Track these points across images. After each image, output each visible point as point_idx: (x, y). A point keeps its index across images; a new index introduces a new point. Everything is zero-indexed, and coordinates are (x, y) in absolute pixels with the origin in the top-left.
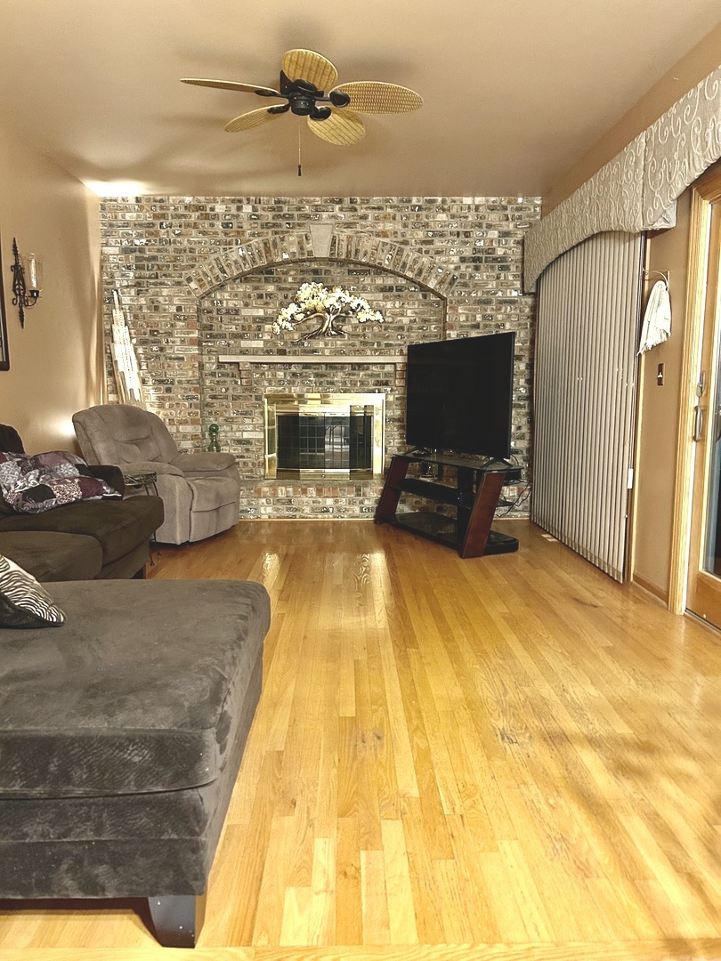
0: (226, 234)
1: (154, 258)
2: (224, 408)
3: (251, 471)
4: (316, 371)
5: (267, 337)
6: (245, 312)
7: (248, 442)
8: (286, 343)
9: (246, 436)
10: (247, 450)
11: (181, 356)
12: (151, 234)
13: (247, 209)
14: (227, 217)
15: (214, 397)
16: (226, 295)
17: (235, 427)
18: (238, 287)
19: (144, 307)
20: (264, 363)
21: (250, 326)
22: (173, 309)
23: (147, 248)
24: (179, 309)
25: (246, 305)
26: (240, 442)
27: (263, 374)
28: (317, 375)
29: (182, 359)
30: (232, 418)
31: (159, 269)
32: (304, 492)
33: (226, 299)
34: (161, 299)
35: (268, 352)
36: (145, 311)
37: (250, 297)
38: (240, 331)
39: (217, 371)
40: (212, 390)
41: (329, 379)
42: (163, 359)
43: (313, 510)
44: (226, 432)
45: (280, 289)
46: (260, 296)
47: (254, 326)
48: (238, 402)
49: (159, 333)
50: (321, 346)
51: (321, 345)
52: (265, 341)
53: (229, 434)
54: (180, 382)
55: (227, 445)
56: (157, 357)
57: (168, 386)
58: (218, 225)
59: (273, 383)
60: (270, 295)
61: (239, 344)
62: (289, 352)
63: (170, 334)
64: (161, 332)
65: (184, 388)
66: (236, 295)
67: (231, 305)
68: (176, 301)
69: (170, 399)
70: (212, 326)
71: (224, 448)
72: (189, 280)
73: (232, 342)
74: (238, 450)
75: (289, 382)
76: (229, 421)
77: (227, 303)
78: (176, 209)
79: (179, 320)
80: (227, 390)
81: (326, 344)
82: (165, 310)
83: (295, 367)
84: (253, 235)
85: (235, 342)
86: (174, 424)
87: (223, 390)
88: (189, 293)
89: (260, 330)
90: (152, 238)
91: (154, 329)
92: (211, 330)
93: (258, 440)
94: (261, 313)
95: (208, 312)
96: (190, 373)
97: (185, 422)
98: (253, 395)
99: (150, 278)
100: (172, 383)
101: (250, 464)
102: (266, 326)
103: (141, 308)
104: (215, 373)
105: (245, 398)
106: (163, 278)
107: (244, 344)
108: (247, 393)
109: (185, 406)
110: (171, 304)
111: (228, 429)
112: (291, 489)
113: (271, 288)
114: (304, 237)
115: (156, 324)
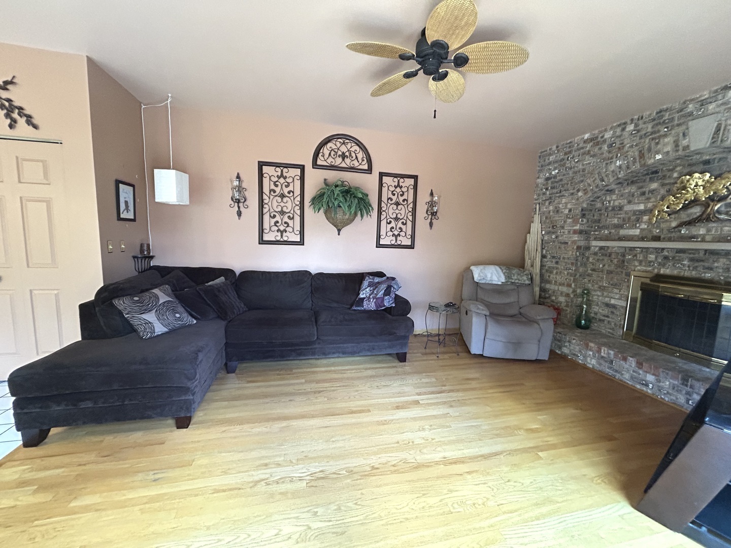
0: (609, 152)
1: (561, 180)
2: (599, 279)
3: (613, 329)
4: (692, 256)
5: (644, 226)
6: (628, 208)
7: (614, 306)
8: (662, 230)
9: (613, 301)
10: (612, 313)
11: (567, 241)
12: (561, 165)
13: (631, 127)
14: (613, 139)
15: (593, 270)
16: (614, 197)
17: (605, 294)
18: (624, 190)
19: (551, 211)
20: (638, 248)
21: (629, 218)
22: (567, 211)
23: (558, 175)
24: (570, 211)
25: (629, 202)
26: (607, 305)
27: (636, 255)
28: (691, 260)
29: (567, 243)
30: (605, 287)
31: (562, 187)
32: (625, 359)
33: (614, 200)
34: (561, 206)
35: (642, 239)
36: (551, 214)
37: (633, 196)
38: (621, 222)
39: (599, 252)
40: (593, 265)
41: (706, 264)
42: (556, 243)
43: (632, 378)
44: (598, 296)
45: (663, 185)
46: (643, 194)
47: (633, 218)
48: (611, 275)
49: (556, 227)
50: (701, 233)
51: (702, 231)
52: (641, 229)
53: (600, 298)
54: (564, 258)
55: (597, 305)
56: (554, 242)
57: (557, 260)
58: (605, 147)
59: (644, 264)
60: (652, 192)
61: (619, 232)
62: (664, 238)
63: (563, 227)
64: (558, 226)
65: (566, 263)
66: (622, 196)
67: (617, 203)
68: (569, 206)
69: (557, 268)
70: (600, 220)
71: (595, 307)
72: (578, 191)
73: (613, 231)
74: (606, 311)
75: (660, 264)
76: (603, 289)
77: (614, 203)
78: (578, 145)
79: (569, 218)
80: (604, 266)
81: (709, 230)
82: (562, 212)
83: (668, 252)
84: (632, 147)
85: (615, 231)
86: (557, 285)
87: (601, 266)
88: (578, 199)
89: (638, 220)
90: (561, 168)
91: (555, 224)
92: (599, 223)
93: (622, 307)
94: (642, 207)
95: (598, 211)
96: (571, 252)
97: (563, 284)
98: (624, 271)
99: (557, 193)
100: (559, 259)
101: (613, 324)
102: (644, 217)
103: (550, 212)
104: (597, 253)
105: (617, 273)
106: (564, 192)
107: (623, 232)
108: (619, 270)
109: (564, 274)
110: (566, 208)
111: (599, 293)
112: (612, 352)
113: (654, 186)
114: (681, 134)
115: (556, 221)
